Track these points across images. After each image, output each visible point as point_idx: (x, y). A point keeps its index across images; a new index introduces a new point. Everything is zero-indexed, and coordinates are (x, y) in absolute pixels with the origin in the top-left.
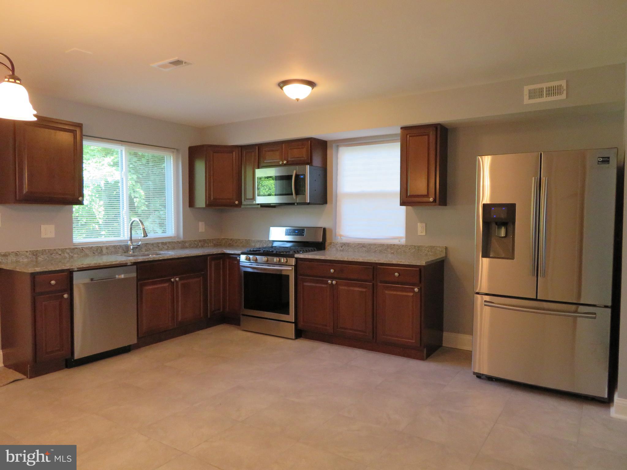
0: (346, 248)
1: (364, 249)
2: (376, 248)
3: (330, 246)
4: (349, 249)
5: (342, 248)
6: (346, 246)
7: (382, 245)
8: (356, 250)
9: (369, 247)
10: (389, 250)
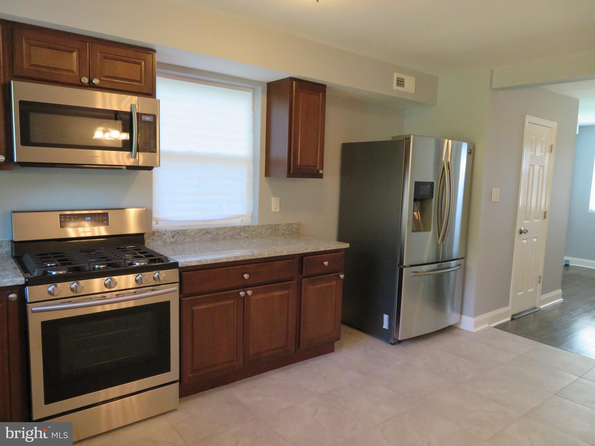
0: (180, 239)
1: (209, 236)
2: (225, 233)
3: (152, 237)
4: (185, 239)
5: (174, 239)
6: (181, 235)
7: (234, 228)
8: (197, 240)
9: (216, 232)
10: (242, 234)
